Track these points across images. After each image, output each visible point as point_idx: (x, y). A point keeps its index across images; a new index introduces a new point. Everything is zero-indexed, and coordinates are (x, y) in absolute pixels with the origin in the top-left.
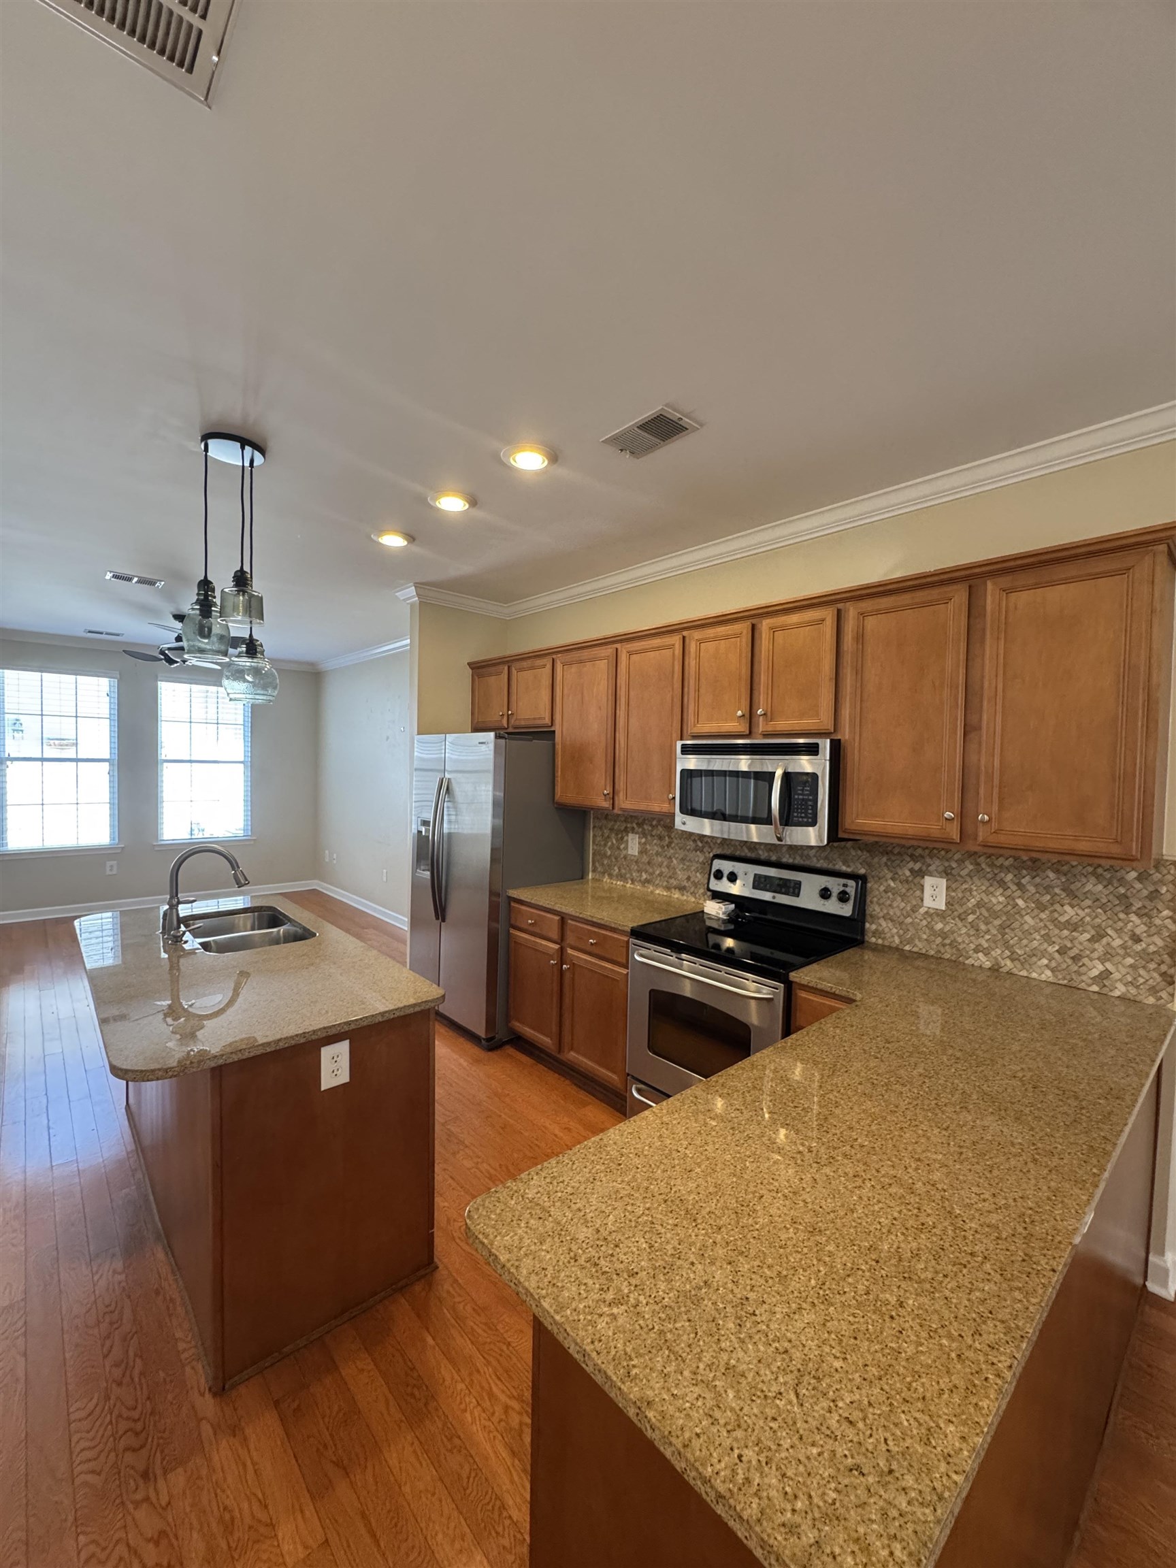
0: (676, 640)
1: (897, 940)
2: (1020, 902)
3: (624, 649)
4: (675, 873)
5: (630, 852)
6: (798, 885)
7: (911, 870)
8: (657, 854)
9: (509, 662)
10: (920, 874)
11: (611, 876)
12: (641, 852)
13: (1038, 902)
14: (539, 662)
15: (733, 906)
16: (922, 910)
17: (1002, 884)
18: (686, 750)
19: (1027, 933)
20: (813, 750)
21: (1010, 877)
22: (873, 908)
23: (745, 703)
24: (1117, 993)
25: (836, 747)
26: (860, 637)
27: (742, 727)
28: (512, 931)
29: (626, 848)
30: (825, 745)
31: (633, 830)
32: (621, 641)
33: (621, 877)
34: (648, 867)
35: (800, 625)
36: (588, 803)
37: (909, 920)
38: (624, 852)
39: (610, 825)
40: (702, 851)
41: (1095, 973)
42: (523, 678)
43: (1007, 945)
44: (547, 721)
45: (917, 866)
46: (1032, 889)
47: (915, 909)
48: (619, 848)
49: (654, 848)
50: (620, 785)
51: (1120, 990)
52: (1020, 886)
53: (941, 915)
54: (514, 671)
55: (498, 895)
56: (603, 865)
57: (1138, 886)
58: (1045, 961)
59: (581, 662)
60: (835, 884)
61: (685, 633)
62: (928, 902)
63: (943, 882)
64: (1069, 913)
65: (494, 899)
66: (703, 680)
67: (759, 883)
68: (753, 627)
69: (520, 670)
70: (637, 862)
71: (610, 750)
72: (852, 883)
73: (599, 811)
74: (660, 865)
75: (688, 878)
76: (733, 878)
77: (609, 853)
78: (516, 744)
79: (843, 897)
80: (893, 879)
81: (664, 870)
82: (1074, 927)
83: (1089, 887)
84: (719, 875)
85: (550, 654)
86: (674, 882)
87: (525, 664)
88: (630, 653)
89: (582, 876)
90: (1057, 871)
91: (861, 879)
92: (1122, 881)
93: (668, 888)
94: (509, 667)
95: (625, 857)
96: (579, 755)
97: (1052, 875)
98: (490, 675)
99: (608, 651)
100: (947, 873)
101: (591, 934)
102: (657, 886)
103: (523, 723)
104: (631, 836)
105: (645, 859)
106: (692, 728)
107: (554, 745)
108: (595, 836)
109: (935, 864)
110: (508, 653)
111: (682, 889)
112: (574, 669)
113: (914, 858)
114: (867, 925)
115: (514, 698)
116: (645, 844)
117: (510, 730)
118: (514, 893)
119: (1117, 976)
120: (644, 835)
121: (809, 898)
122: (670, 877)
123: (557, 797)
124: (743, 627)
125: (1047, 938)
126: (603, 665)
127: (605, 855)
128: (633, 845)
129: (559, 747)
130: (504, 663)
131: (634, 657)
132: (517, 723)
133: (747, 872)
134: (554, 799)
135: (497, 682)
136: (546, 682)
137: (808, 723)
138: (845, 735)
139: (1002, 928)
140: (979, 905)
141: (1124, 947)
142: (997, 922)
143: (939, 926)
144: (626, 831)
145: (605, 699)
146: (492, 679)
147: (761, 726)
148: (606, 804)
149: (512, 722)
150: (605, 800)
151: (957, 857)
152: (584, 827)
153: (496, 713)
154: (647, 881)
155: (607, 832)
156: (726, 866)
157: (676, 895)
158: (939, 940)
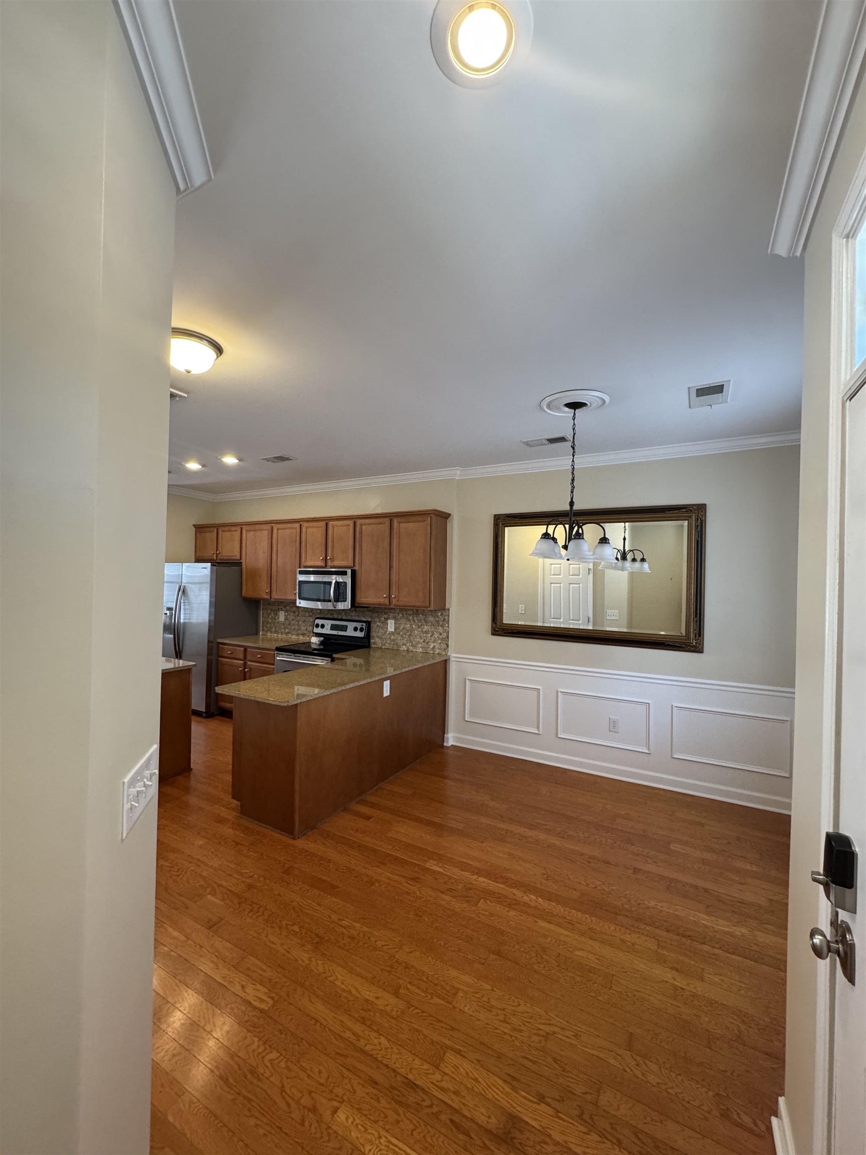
0: (297, 525)
1: (380, 645)
2: (414, 626)
3: (275, 527)
4: (300, 628)
5: (280, 620)
6: (347, 627)
7: (384, 618)
8: (293, 620)
9: (217, 527)
10: (386, 619)
11: (271, 632)
12: (285, 619)
13: (418, 625)
14: (233, 528)
15: (322, 638)
16: (388, 632)
17: (409, 620)
18: (301, 573)
19: (416, 636)
20: (345, 573)
21: (411, 618)
22: (373, 634)
23: (324, 555)
24: (437, 652)
25: (354, 573)
26: (361, 533)
27: (322, 564)
28: (220, 659)
29: (278, 618)
30: (349, 571)
31: (282, 610)
32: (274, 523)
33: (276, 632)
34: (289, 626)
35: (342, 526)
36: (259, 597)
37: (384, 637)
38: (278, 620)
39: (271, 607)
40: (312, 617)
41: (432, 647)
42: (225, 536)
43: (411, 642)
44: (238, 557)
45: (386, 616)
46: (416, 621)
47: (385, 633)
48: (275, 618)
49: (291, 617)
50: (274, 587)
51: (437, 651)
52: (414, 620)
53: (392, 633)
54: (220, 531)
55: (212, 642)
56: (267, 627)
57: (441, 617)
58: (420, 645)
59: (255, 530)
60: (359, 625)
61: (301, 523)
62: (389, 629)
63: (393, 621)
64: (426, 628)
65: (210, 644)
66: (308, 544)
67: (333, 627)
68: (327, 524)
69: (223, 531)
70: (283, 624)
71: (269, 572)
72: (364, 624)
73: (264, 600)
74: (294, 625)
75: (306, 630)
76: (323, 626)
77: (270, 621)
78: (222, 569)
79: (361, 630)
80: (379, 622)
81: (296, 627)
82: (427, 632)
83: (430, 619)
84: (317, 626)
85: (240, 525)
86: (300, 632)
87: (226, 528)
88: (278, 529)
89: (257, 633)
90: (423, 615)
91: (368, 623)
92: (438, 616)
93: (297, 635)
94: (217, 529)
95: (278, 623)
96: (254, 574)
97: (421, 616)
98: (206, 532)
99: (268, 527)
100: (394, 618)
101: (259, 653)
102: (293, 634)
103: (225, 558)
104: (281, 612)
105: (287, 622)
106: (303, 564)
107: (242, 569)
108: (263, 613)
109: (391, 615)
110: (217, 522)
111: (303, 635)
112: (252, 533)
113: (385, 613)
114: (371, 641)
115: (220, 545)
116: (287, 616)
117: (218, 561)
118: (220, 640)
119: (437, 647)
120: (287, 611)
121: (350, 632)
122: (299, 630)
123: (243, 594)
124: (323, 524)
125: (421, 637)
126: (266, 533)
127: (268, 622)
128: (282, 616)
129: (244, 570)
130: (214, 527)
131: (280, 531)
132: (222, 558)
133: (328, 623)
134: (241, 594)
135: (210, 536)
136: (237, 538)
137: (344, 563)
138: (356, 568)
139: (410, 635)
140: (403, 628)
141: (438, 637)
142: (408, 634)
143: (392, 637)
144: (278, 610)
145: (266, 549)
146: (208, 534)
147: (329, 563)
148: (268, 597)
149: (219, 557)
150: (267, 595)
151: (397, 612)
152: (258, 609)
153: (210, 552)
154: (288, 633)
155: (269, 611)
156: (320, 622)
157: (301, 637)
158: (392, 643)
